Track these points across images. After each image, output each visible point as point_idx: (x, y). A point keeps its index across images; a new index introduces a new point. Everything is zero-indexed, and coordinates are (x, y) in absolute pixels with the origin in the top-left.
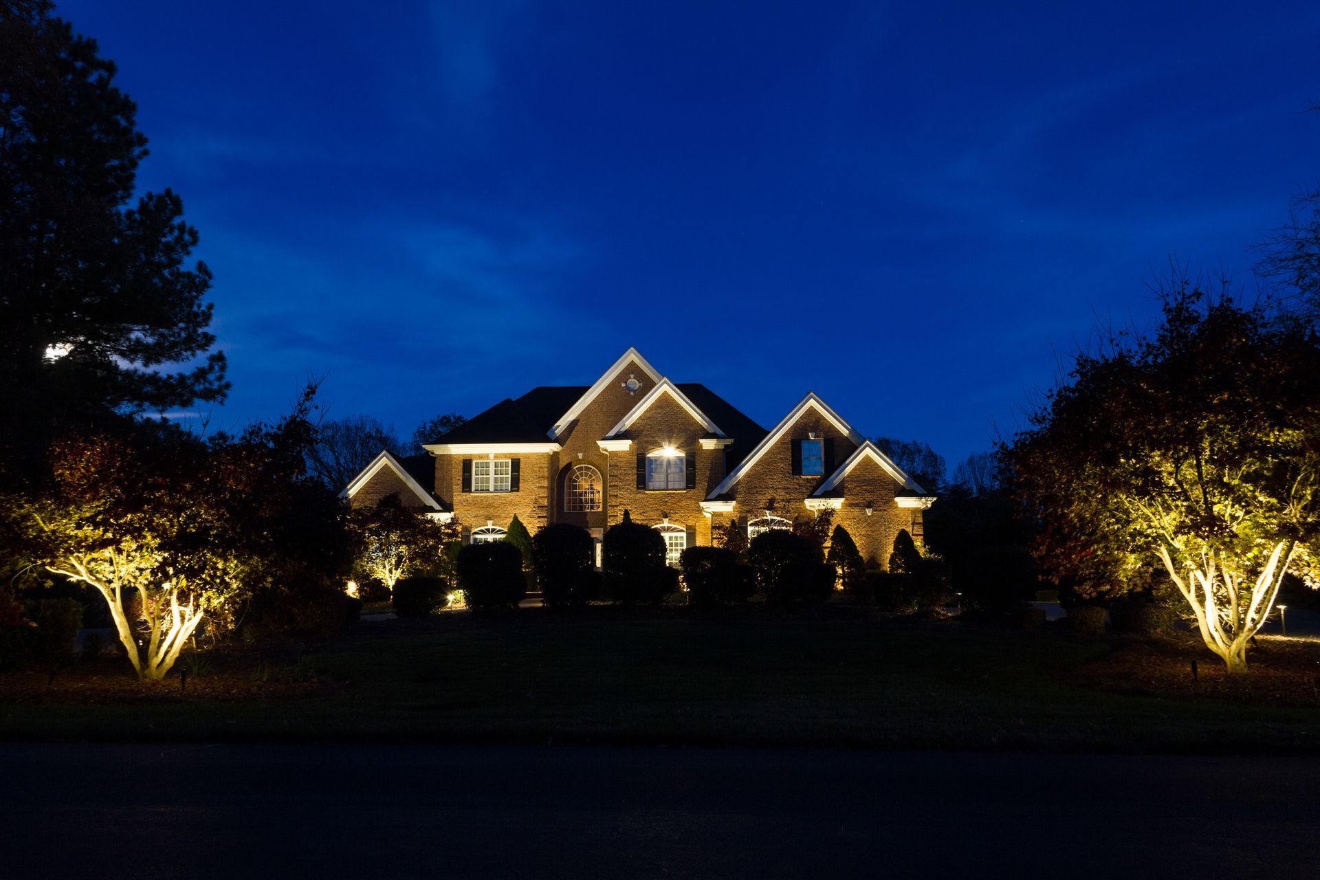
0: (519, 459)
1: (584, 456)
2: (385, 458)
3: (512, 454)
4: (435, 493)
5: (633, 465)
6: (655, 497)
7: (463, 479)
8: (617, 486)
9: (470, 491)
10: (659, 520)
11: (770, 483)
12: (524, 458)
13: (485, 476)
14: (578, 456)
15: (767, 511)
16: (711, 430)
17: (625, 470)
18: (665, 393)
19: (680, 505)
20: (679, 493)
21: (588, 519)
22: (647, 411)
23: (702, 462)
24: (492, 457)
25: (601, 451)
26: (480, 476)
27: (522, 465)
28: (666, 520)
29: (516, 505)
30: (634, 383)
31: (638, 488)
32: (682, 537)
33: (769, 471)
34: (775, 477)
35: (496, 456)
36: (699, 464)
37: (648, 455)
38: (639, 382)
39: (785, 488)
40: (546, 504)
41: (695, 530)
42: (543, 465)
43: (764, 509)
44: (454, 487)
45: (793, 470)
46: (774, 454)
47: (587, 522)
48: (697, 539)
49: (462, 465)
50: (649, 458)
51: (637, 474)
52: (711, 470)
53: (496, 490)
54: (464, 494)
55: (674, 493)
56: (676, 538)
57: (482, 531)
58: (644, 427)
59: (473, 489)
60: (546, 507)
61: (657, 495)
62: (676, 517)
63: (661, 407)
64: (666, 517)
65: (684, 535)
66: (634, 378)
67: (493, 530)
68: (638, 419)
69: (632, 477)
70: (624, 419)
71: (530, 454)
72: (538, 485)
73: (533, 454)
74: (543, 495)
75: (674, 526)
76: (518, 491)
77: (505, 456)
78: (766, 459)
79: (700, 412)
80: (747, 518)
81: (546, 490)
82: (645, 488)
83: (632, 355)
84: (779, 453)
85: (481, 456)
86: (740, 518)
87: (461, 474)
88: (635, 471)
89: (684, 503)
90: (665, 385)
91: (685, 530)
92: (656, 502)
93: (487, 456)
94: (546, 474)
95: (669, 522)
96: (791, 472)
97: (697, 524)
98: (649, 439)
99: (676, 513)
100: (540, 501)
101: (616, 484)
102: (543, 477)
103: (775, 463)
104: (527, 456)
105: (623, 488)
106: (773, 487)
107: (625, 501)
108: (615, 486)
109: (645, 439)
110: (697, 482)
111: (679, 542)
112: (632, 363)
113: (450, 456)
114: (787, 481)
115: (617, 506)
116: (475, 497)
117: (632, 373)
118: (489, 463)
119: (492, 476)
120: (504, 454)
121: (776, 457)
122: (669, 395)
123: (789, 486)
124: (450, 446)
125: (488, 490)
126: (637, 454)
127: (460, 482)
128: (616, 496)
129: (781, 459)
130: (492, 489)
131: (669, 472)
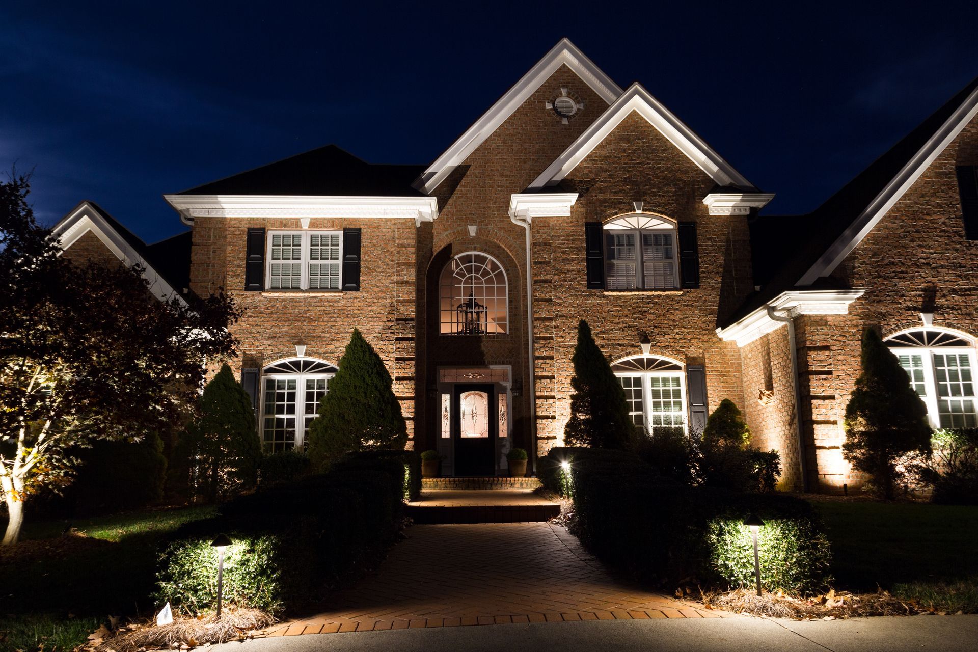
0: (360, 229)
1: (479, 232)
2: (85, 217)
3: (345, 219)
4: (190, 291)
5: (578, 244)
6: (623, 304)
7: (247, 264)
8: (550, 281)
9: (262, 289)
10: (633, 346)
11: (922, 255)
12: (370, 227)
13: (291, 262)
14: (467, 232)
15: (922, 315)
16: (726, 180)
17: (564, 252)
18: (634, 114)
19: (672, 317)
20: (668, 297)
21: (483, 348)
22: (601, 146)
23: (709, 239)
24: (305, 225)
25: (513, 221)
26: (281, 262)
27: (364, 241)
28: (646, 347)
29: (354, 316)
30: (566, 102)
31: (590, 286)
32: (677, 381)
33: (918, 231)
34: (931, 243)
35: (314, 223)
36: (703, 244)
37: (605, 227)
38: (577, 102)
39: (955, 267)
40: (413, 315)
41: (703, 366)
42: (406, 242)
43: (915, 309)
44: (229, 279)
45: (967, 228)
46: (923, 196)
47: (482, 354)
48: (709, 382)
49: (245, 238)
50: (607, 230)
51: (588, 261)
52: (727, 254)
53: (312, 289)
54: (249, 293)
55: (659, 297)
56: (665, 381)
57: (284, 365)
58: (597, 174)
59: (268, 285)
60: (412, 320)
61: (626, 299)
62: (665, 340)
63: (627, 140)
64: (646, 340)
65: (682, 375)
66: (569, 95)
67: (307, 364)
68: (585, 160)
69: (578, 266)
70: (563, 156)
71: (380, 220)
72: (395, 278)
73: (388, 220)
74: (406, 297)
75: (661, 358)
76: (357, 289)
77: (332, 223)
78: (909, 206)
79: (705, 147)
80: (880, 329)
81: (412, 288)
82: (604, 286)
83: (566, 52)
84: (934, 194)
85: (283, 223)
86: (864, 329)
87: (243, 255)
88: (583, 255)
89: (678, 315)
90: (637, 97)
91: (682, 364)
92: (626, 312)
93: (296, 223)
94: (412, 259)
95: (652, 352)
96: (963, 233)
97: (706, 355)
98: (608, 196)
99: (665, 334)
100: (402, 308)
101: (548, 277)
102: (407, 264)
103: (928, 214)
104: (375, 224)
105: (561, 286)
106: (928, 264)
107: (565, 311)
108: (545, 281)
109: (600, 196)
110: (701, 275)
111: (671, 387)
112: (564, 70)
113: (224, 219)
114: (956, 250)
115: (551, 319)
116: (270, 300)
117: (564, 87)
118: (299, 236)
119: (305, 260)
120: (329, 220)
121: (927, 203)
122: (642, 118)
123: (963, 262)
124: (224, 199)
125: (297, 289)
126: (587, 224)
127: (242, 271)
128: (549, 301)
129: (940, 206)
130: (304, 285)
131: (645, 258)
